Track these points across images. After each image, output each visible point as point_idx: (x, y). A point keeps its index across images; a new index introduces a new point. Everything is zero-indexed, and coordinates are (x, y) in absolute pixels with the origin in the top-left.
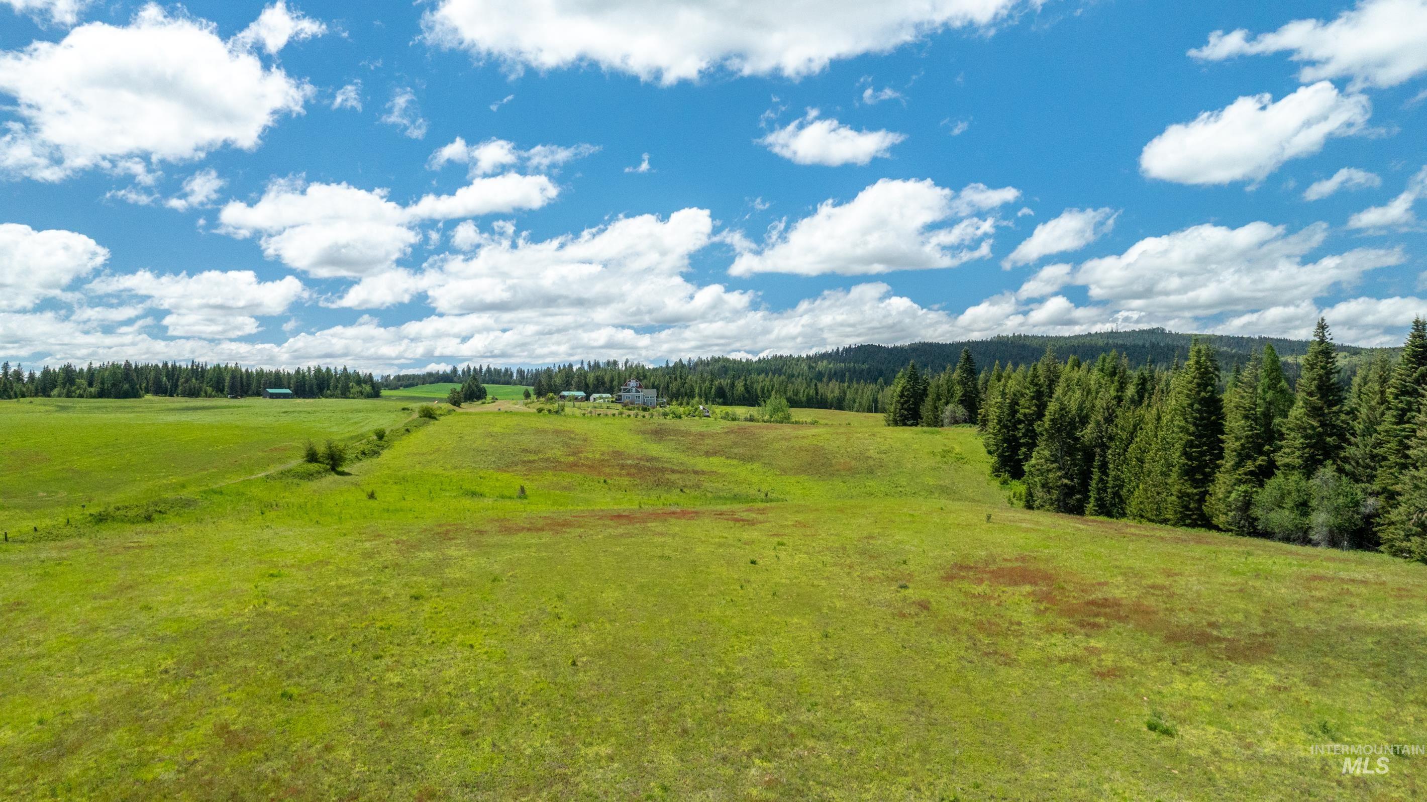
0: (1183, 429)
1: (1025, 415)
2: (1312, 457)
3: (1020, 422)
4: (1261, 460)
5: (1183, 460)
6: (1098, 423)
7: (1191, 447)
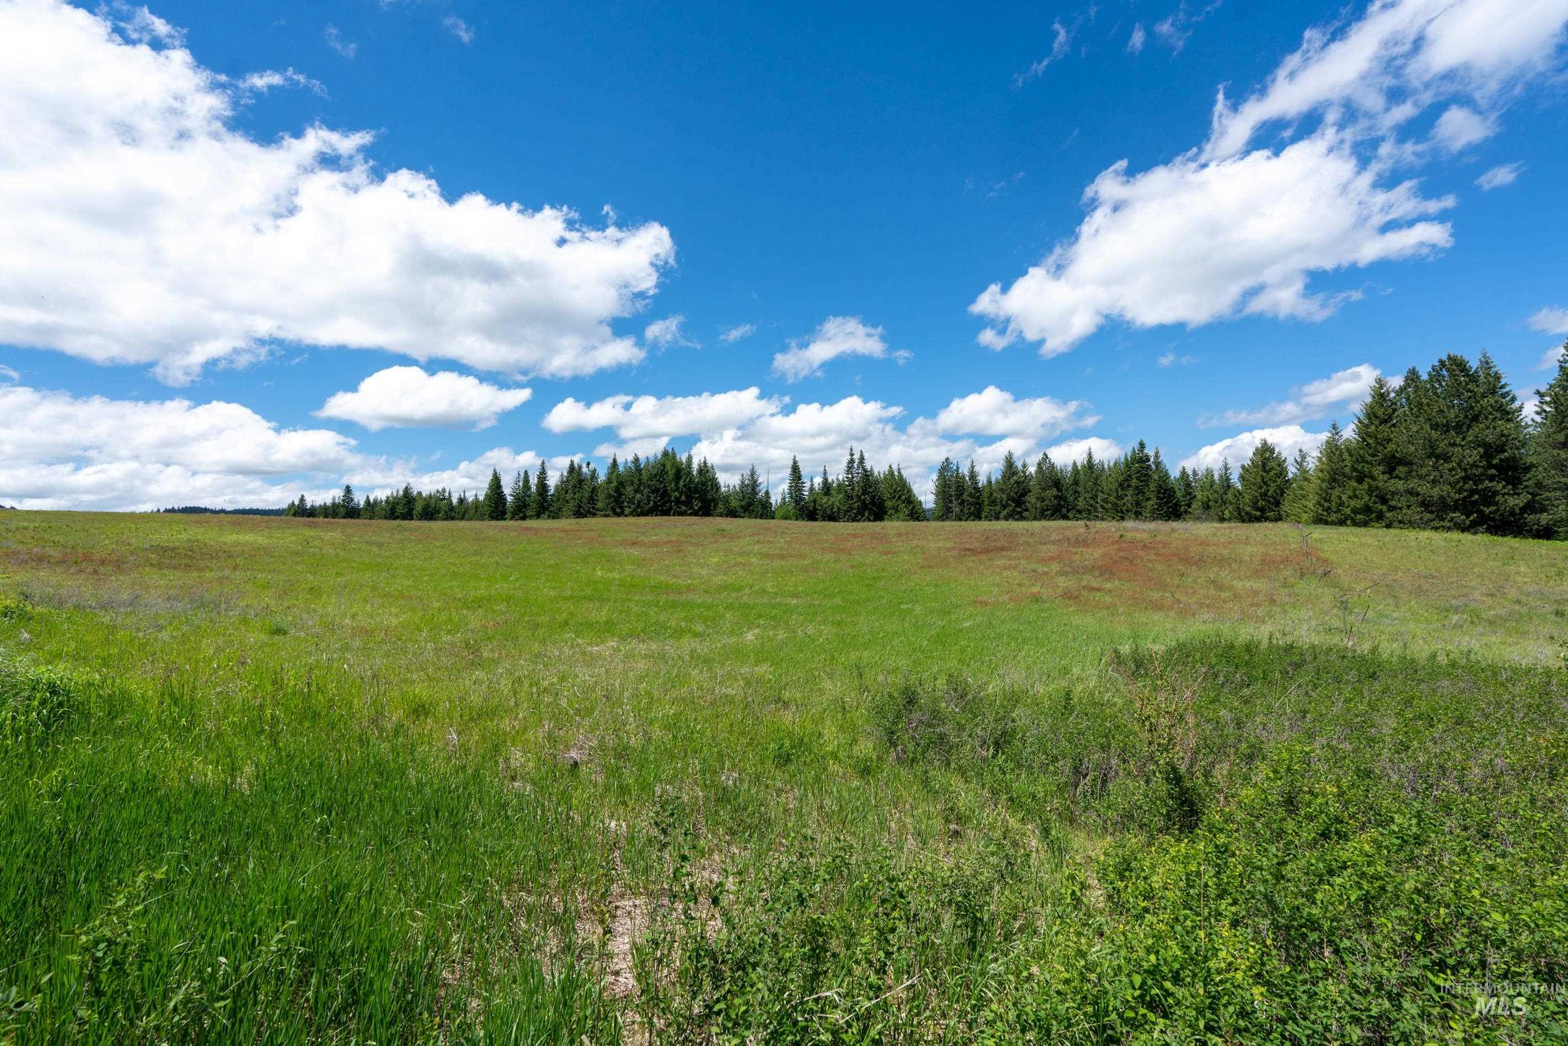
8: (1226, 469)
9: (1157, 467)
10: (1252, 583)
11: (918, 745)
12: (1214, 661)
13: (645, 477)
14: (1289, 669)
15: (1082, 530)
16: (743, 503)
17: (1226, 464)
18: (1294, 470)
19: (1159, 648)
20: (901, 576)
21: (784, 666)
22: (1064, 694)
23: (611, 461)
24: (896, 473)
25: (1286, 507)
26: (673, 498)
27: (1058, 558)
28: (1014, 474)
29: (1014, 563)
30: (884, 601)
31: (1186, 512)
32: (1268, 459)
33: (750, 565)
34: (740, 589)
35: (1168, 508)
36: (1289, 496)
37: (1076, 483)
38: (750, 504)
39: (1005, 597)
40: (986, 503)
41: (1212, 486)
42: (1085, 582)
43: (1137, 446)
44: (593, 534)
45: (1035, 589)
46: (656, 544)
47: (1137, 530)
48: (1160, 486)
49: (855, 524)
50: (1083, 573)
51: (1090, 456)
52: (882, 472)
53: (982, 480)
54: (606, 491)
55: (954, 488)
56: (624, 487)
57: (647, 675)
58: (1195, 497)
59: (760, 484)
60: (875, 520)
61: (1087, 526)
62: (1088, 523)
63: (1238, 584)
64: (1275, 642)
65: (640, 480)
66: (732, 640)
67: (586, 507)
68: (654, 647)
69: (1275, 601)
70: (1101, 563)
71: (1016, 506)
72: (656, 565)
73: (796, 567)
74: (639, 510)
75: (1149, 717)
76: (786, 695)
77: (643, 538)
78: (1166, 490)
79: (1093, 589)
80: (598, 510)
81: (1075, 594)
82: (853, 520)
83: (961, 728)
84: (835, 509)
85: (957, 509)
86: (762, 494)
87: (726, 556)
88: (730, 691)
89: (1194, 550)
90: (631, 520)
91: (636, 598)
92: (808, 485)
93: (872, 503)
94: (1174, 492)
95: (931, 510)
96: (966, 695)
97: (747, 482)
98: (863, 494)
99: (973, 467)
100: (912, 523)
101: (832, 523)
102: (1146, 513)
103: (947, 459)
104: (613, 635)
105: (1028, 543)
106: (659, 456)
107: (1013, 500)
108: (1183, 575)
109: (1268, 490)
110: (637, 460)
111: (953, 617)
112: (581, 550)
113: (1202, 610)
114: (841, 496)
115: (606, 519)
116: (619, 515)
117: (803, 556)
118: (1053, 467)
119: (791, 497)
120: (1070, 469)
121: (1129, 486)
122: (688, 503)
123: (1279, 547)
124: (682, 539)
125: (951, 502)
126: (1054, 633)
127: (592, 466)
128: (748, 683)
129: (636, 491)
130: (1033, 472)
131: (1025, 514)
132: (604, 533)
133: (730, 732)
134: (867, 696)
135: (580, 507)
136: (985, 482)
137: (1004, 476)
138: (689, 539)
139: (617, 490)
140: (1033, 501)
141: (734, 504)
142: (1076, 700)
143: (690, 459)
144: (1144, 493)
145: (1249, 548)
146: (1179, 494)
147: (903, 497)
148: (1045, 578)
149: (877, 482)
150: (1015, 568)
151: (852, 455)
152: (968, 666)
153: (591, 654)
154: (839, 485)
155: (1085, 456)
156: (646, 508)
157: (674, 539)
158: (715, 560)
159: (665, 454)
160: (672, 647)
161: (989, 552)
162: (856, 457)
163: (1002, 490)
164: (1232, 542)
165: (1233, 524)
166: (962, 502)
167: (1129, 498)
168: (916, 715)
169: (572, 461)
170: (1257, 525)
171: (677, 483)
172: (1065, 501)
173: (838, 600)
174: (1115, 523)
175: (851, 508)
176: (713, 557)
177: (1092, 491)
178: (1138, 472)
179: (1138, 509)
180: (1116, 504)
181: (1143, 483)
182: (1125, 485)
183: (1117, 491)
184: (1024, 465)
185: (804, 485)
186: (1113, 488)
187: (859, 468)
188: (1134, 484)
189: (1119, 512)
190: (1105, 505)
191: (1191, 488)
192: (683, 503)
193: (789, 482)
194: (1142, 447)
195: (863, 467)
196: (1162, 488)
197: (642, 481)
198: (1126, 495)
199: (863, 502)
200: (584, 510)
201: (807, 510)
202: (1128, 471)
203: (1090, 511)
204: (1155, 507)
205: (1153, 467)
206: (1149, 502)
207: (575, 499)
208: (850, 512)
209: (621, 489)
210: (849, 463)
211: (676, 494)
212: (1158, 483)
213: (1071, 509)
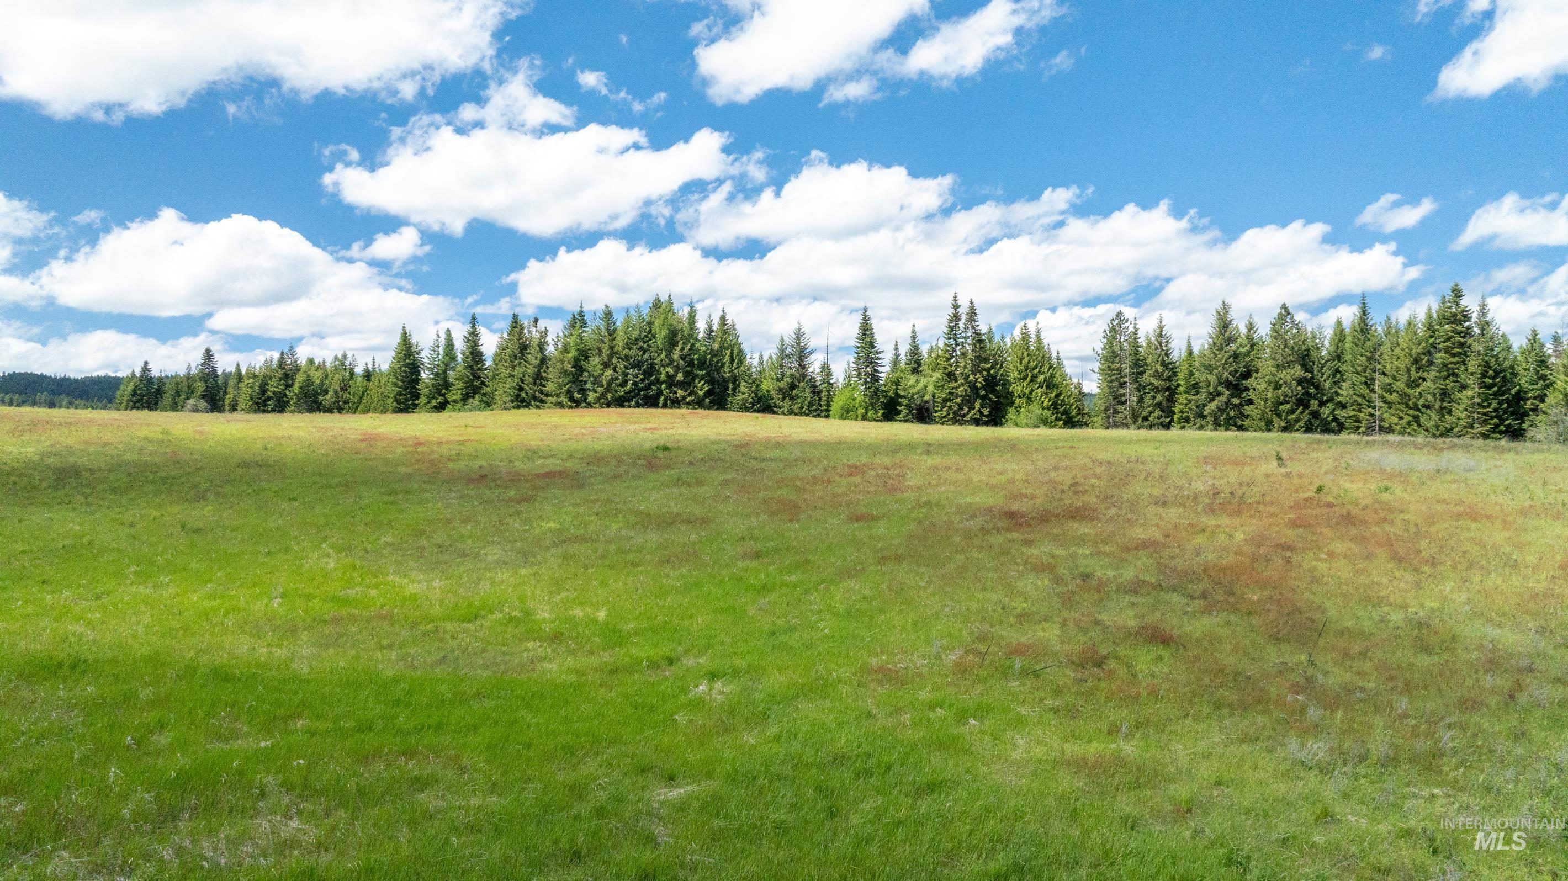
0: (395, 385)
1: (274, 393)
2: (467, 394)
3: (269, 398)
4: (440, 399)
5: (395, 404)
6: (336, 392)
7: (401, 395)
9: (1483, 330)
13: (620, 341)
16: (783, 384)
24: (1031, 337)
26: (663, 377)
28: (1232, 339)
31: (1535, 410)
35: (1500, 403)
37: (1338, 356)
38: (794, 388)
40: (1182, 388)
43: (1449, 295)
48: (1488, 365)
53: (1177, 351)
54: (559, 365)
55: (1128, 362)
56: (587, 357)
58: (1553, 383)
59: (813, 351)
65: (612, 348)
67: (530, 390)
71: (1232, 396)
74: (610, 396)
78: (1497, 373)
80: (547, 395)
84: (929, 398)
86: (816, 367)
90: (597, 412)
93: (989, 386)
94: (1515, 374)
97: (788, 350)
98: (972, 372)
99: (1161, 328)
103: (1120, 315)
106: (646, 312)
107: (1228, 384)
110: (609, 317)
114: (938, 374)
115: (558, 410)
116: (576, 403)
118: (1301, 330)
119: (860, 376)
120: (1328, 333)
121: (1431, 363)
122: (688, 384)
125: (1123, 385)
127: (540, 326)
129: (606, 365)
130: (1264, 337)
135: (521, 389)
136: (1182, 353)
137: (1213, 344)
139: (576, 362)
140: (1262, 386)
141: (768, 385)
143: (693, 314)
144: (1456, 375)
146: (1523, 378)
147: (1041, 378)
149: (999, 352)
151: (956, 307)
154: (935, 356)
155: (1357, 311)
156: (621, 391)
159: (655, 306)
162: (963, 311)
163: (1209, 368)
166: (1143, 386)
167: (1429, 383)
171: (670, 353)
172: (1317, 387)
177: (1365, 372)
178: (1449, 339)
179: (1445, 404)
180: (1407, 395)
181: (1457, 359)
182: (1424, 362)
183: (1409, 370)
184: (1251, 324)
185: (880, 356)
186: (1402, 366)
187: (966, 329)
188: (1440, 361)
189: (1411, 409)
190: (1387, 395)
191: (1547, 367)
192: (681, 385)
193: (856, 350)
194: (1456, 296)
195: (973, 328)
196: (1490, 367)
197: (615, 350)
198: (1424, 380)
199: (973, 387)
200: (527, 394)
201: (885, 397)
202: (1431, 337)
203: (1360, 405)
204: (1477, 400)
205: (1477, 330)
206: (1464, 392)
207: (513, 376)
208: (950, 400)
209: (583, 363)
210: (951, 321)
211: (669, 369)
212: (1483, 360)
213: (1328, 401)
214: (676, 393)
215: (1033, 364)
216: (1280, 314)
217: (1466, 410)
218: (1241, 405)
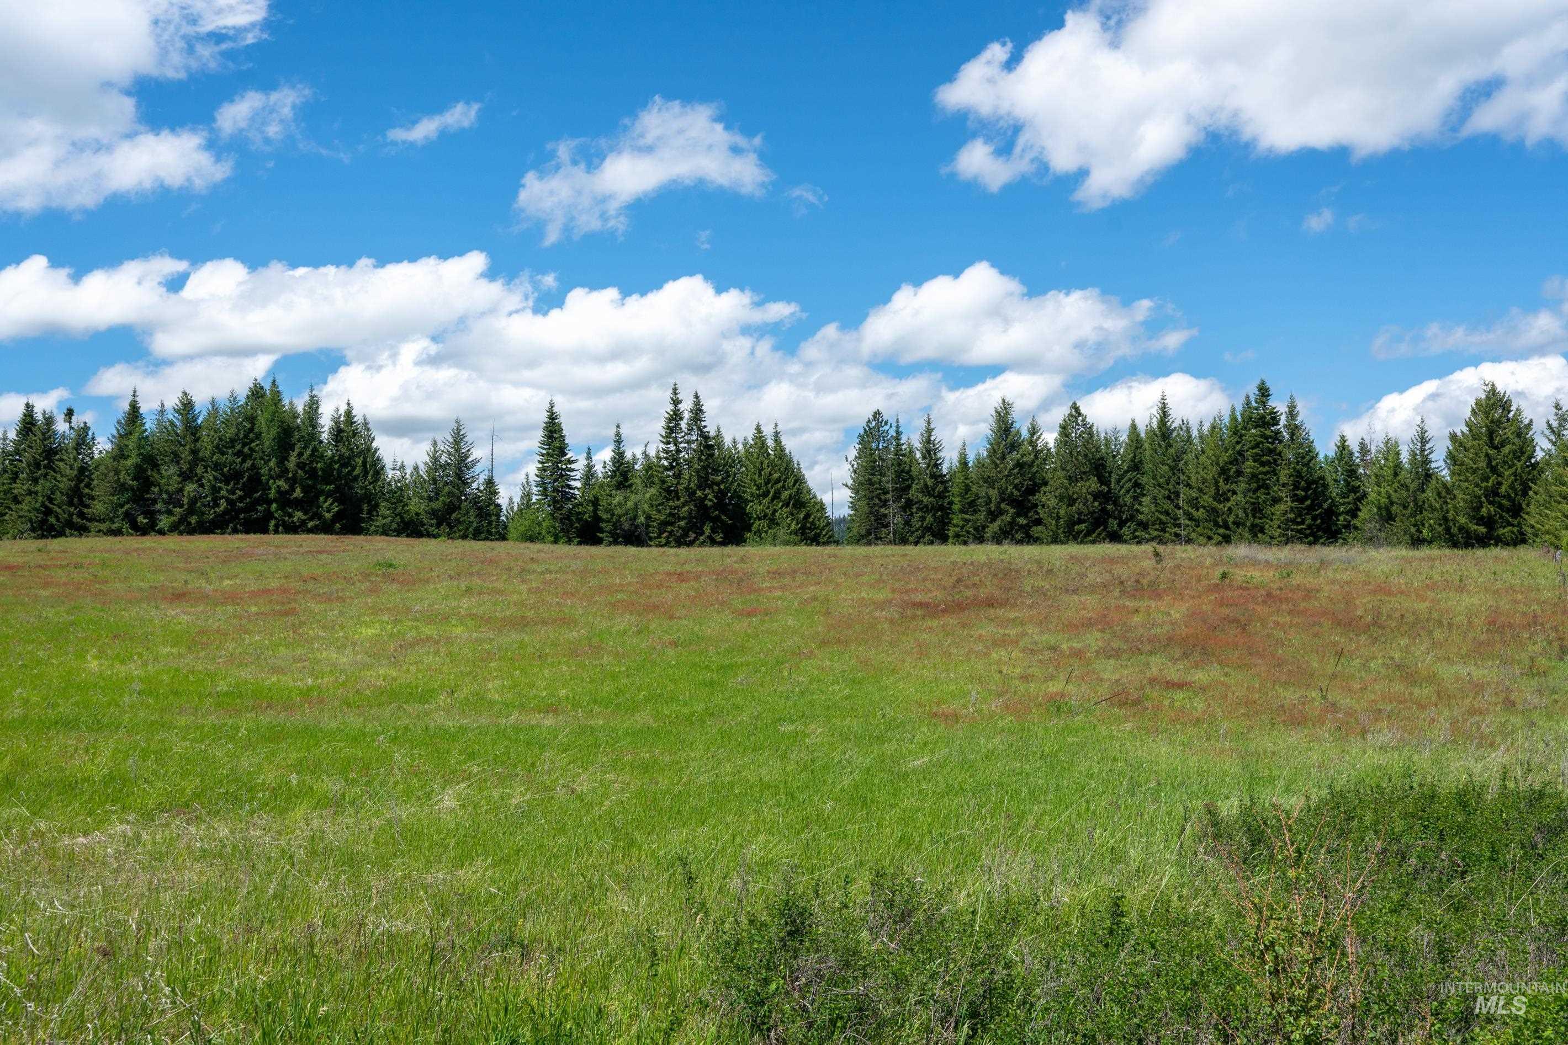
8: (1424, 440)
9: (1292, 435)
10: (1471, 668)
11: (810, 1025)
12: (1399, 826)
13: (207, 443)
14: (1538, 839)
15: (1148, 563)
16: (436, 505)
17: (1423, 432)
18: (1547, 445)
19: (1294, 803)
20: (780, 662)
21: (523, 864)
22: (1109, 902)
23: (126, 407)
24: (770, 443)
25: (1532, 518)
26: (272, 494)
27: (1102, 622)
28: (1014, 446)
29: (1012, 632)
30: (745, 717)
31: (1347, 526)
32: (1498, 423)
33: (449, 640)
34: (426, 696)
35: (1314, 519)
36: (1538, 494)
37: (1136, 466)
38: (452, 508)
39: (996, 704)
40: (956, 507)
41: (1396, 474)
42: (1154, 671)
43: (1253, 391)
44: (77, 576)
45: (1055, 687)
46: (232, 597)
47: (1255, 563)
48: (1299, 475)
49: (683, 551)
50: (1151, 653)
51: (1164, 413)
52: (740, 440)
53: (949, 458)
54: (112, 477)
55: (890, 475)
56: (155, 466)
57: (207, 896)
58: (1365, 495)
59: (475, 462)
60: (724, 544)
61: (1157, 554)
62: (1161, 549)
63: (1446, 672)
64: (1511, 785)
65: (194, 452)
66: (405, 812)
67: (63, 511)
68: (224, 832)
69: (1513, 704)
70: (1184, 631)
71: (1018, 514)
72: (231, 645)
73: (554, 644)
74: (193, 520)
75: (1272, 944)
76: (526, 929)
77: (202, 583)
78: (1309, 484)
79: (1171, 685)
80: (90, 520)
81: (1135, 695)
82: (680, 543)
83: (901, 981)
84: (642, 519)
85: (898, 519)
86: (478, 484)
87: (396, 622)
88: (399, 925)
89: (1364, 604)
90: (173, 542)
91: (182, 721)
92: (580, 466)
93: (720, 506)
94: (1325, 486)
95: (841, 521)
96: (910, 913)
97: (444, 458)
98: (700, 487)
99: (929, 431)
100: (803, 549)
101: (632, 550)
102: (1273, 528)
103: (877, 414)
104: (124, 808)
105: (1041, 592)
106: (242, 400)
107: (1011, 501)
108: (1340, 654)
109: (1500, 484)
110: (187, 406)
111: (889, 748)
112: (50, 613)
113: (1379, 725)
114: (653, 491)
115: (111, 539)
116: (140, 530)
117: (567, 622)
118: (1091, 434)
119: (544, 493)
120: (1124, 438)
121: (1239, 473)
122: (309, 503)
123: (1520, 596)
124: (294, 584)
125: (885, 504)
126: (1091, 776)
127: (77, 420)
128: (442, 908)
129: (186, 476)
130: (1051, 444)
131: (1037, 530)
132: (107, 573)
133: (399, 1019)
134: (704, 923)
135: (48, 512)
136: (956, 463)
137: (993, 452)
138: (310, 586)
139: (139, 473)
140: (1052, 502)
141: (416, 506)
142: (1134, 915)
143: (313, 405)
144: (1267, 487)
145: (1466, 600)
146: (1334, 491)
147: (785, 494)
148: (1075, 662)
149: (731, 461)
150: (1015, 643)
151: (676, 402)
152: (918, 850)
153: (71, 856)
154: (649, 467)
155: (1155, 411)
156: (211, 513)
157: (274, 584)
158: (370, 632)
159: (257, 393)
160: (267, 830)
161: (963, 609)
162: (686, 406)
163: (988, 480)
164: (1431, 587)
165: (1434, 552)
166: (909, 504)
167: (1239, 497)
168: (810, 960)
169: (29, 408)
170: (1480, 552)
171: (283, 460)
172: (1115, 503)
173: (644, 718)
174: (1211, 549)
175: (675, 517)
176: (367, 625)
177: (1168, 484)
178: (1257, 446)
179: (1257, 521)
180: (1214, 510)
181: (1266, 469)
182: (1232, 472)
183: (1216, 483)
184: (1034, 428)
185: (573, 466)
186: (1209, 477)
187: (690, 430)
188: (1248, 470)
189: (1220, 527)
190: (1193, 511)
191: (1357, 478)
192: (298, 504)
193: (539, 458)
194: (1263, 395)
195: (699, 429)
196: (1302, 478)
197: (201, 454)
198: (1234, 493)
199: (701, 504)
200: (58, 519)
201: (579, 520)
202: (1238, 443)
203: (1164, 523)
204: (1290, 516)
205: (1286, 434)
206: (1277, 506)
207: (36, 493)
208: (672, 524)
209: (149, 473)
210: (670, 420)
211: (281, 483)
212: (1294, 468)
213: (1127, 520)
214: (290, 516)
215: (776, 476)
216: (1071, 415)
217: (1279, 527)
218: (1027, 525)
